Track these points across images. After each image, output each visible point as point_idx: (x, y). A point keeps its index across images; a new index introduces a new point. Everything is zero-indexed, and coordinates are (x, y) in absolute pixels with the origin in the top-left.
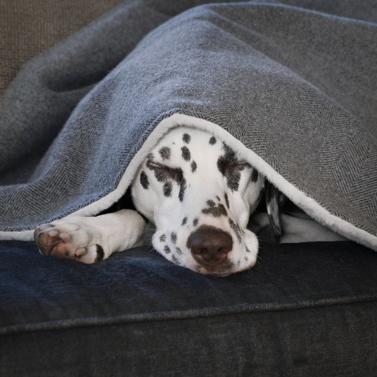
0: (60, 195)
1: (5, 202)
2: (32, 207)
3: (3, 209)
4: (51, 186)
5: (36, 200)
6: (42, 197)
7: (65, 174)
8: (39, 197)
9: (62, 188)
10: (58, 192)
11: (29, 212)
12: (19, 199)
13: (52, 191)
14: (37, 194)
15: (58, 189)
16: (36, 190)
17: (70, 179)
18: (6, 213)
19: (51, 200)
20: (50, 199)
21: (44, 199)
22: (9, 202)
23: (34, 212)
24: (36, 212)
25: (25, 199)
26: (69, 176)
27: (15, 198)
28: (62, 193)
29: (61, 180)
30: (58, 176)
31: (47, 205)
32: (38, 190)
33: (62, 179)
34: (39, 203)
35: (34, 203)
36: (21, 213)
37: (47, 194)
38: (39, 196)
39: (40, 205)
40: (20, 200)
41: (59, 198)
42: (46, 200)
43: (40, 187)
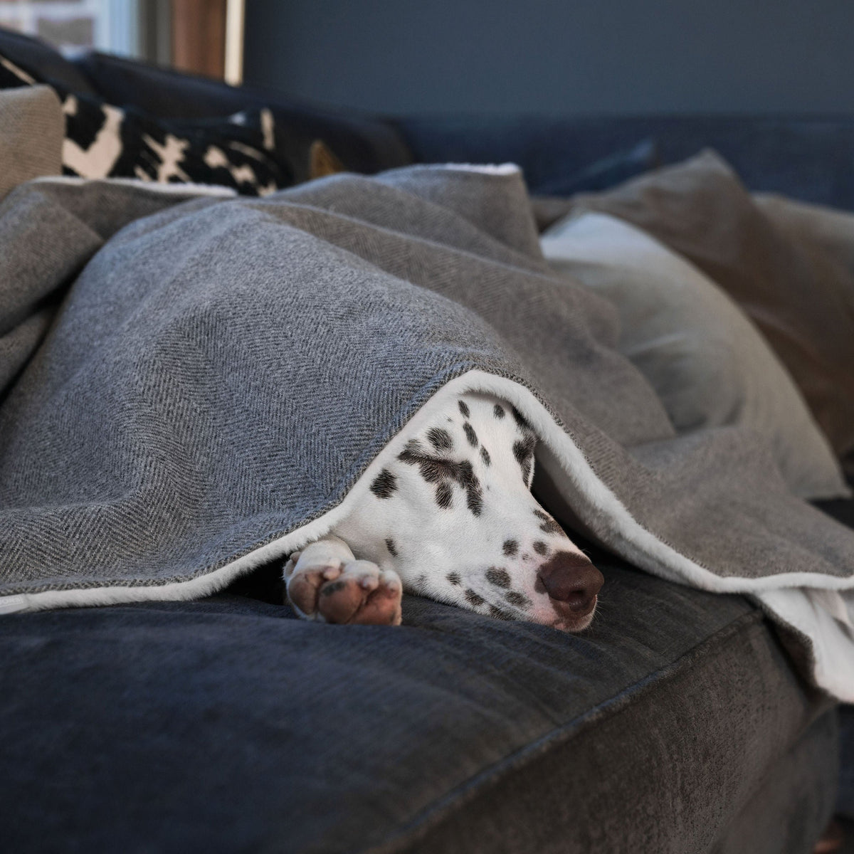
0: (168, 519)
1: (68, 537)
2: (124, 543)
3: (65, 549)
4: (153, 503)
5: (130, 530)
6: (141, 526)
7: (170, 482)
8: (134, 525)
9: (169, 508)
10: (166, 515)
11: (118, 553)
12: (97, 529)
13: (155, 513)
14: (132, 520)
15: (164, 508)
16: (129, 514)
17: (179, 491)
18: (73, 556)
19: (155, 529)
20: (154, 527)
21: (144, 528)
22: (77, 536)
23: (129, 553)
24: (133, 552)
25: (110, 529)
26: (175, 486)
27: (89, 529)
28: (171, 516)
29: (166, 493)
30: (160, 486)
31: (149, 539)
32: (133, 512)
33: (167, 490)
34: (135, 536)
35: (126, 536)
36: (104, 556)
37: (148, 518)
38: (135, 522)
39: (137, 540)
40: (99, 532)
41: (169, 525)
42: (146, 529)
43: (137, 507)
